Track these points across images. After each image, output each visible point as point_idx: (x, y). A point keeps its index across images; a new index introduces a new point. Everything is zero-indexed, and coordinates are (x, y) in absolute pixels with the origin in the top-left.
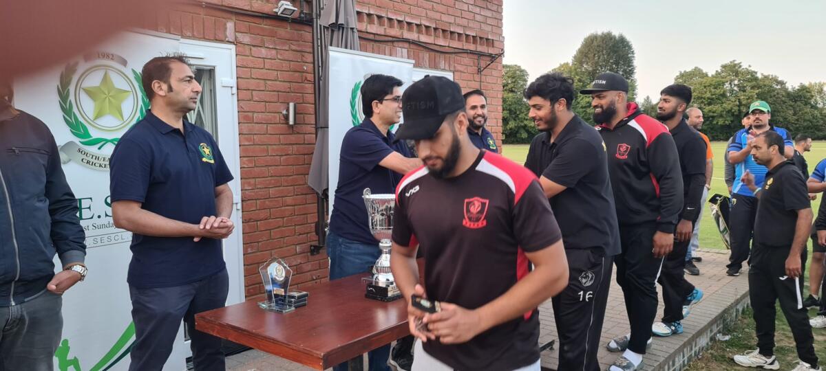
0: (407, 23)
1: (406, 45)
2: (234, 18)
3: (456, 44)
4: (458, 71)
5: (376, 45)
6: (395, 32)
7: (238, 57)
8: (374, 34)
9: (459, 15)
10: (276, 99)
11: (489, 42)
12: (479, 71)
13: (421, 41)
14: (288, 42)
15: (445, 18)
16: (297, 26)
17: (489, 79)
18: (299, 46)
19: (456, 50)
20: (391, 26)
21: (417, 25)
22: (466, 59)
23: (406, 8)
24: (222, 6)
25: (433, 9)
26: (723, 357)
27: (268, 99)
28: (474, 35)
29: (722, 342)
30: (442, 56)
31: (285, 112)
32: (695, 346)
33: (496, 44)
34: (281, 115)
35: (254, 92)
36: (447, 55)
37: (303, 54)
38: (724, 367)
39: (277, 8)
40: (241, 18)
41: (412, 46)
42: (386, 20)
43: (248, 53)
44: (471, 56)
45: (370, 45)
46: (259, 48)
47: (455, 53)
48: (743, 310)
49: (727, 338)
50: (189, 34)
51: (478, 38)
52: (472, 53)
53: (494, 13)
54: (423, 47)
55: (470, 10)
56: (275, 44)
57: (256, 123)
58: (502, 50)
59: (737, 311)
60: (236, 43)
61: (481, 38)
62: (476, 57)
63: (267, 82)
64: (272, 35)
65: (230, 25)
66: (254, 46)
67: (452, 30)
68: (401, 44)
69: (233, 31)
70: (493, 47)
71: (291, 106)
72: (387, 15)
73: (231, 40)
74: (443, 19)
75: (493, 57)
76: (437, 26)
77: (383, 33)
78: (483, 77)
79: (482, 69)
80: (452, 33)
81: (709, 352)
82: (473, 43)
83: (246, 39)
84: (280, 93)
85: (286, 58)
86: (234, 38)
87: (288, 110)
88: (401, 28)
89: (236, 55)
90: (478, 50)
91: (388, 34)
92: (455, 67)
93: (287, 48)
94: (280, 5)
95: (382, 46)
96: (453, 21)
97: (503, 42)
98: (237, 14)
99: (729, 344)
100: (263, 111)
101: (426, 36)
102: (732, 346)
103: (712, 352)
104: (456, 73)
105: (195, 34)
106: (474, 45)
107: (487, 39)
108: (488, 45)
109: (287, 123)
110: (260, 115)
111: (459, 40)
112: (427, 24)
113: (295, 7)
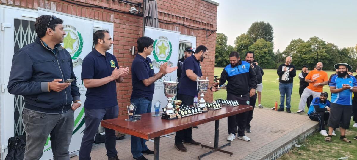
0: (179, 17)
1: (178, 25)
2: (114, 13)
3: (198, 26)
4: (198, 36)
5: (167, 25)
6: (174, 20)
7: (114, 28)
8: (166, 21)
9: (200, 14)
10: (127, 45)
11: (211, 26)
12: (207, 37)
13: (184, 24)
14: (134, 23)
15: (194, 16)
16: (137, 17)
17: (210, 40)
18: (137, 24)
19: (198, 28)
20: (173, 18)
21: (183, 18)
22: (202, 32)
23: (179, 11)
24: (110, 8)
25: (189, 12)
26: (297, 153)
27: (124, 44)
28: (205, 22)
29: (297, 147)
30: (192, 30)
31: (131, 50)
32: (286, 148)
33: (214, 26)
34: (129, 51)
35: (120, 42)
36: (194, 30)
37: (139, 28)
38: (297, 156)
39: (130, 10)
40: (117, 13)
41: (181, 26)
42: (171, 15)
43: (118, 26)
44: (204, 31)
45: (164, 25)
46: (123, 25)
47: (197, 29)
48: (307, 136)
49: (299, 146)
50: (97, 19)
51: (207, 24)
52: (204, 29)
53: (214, 14)
54: (185, 26)
55: (204, 12)
56: (129, 24)
57: (120, 53)
58: (216, 29)
59: (304, 136)
60: (114, 22)
61: (208, 24)
62: (206, 31)
63: (125, 38)
64: (128, 20)
65: (112, 16)
66: (121, 24)
67: (197, 20)
68: (176, 25)
69: (113, 18)
70: (213, 27)
71: (133, 47)
72: (172, 13)
73: (112, 21)
74: (193, 16)
75: (213, 32)
76: (191, 19)
77: (170, 21)
78: (208, 40)
79: (208, 36)
80: (196, 21)
81: (292, 150)
82: (205, 26)
83: (118, 21)
84: (129, 42)
85: (133, 29)
86: (113, 21)
87: (132, 49)
88: (177, 19)
89: (114, 27)
90: (207, 28)
91: (172, 21)
92: (197, 35)
93: (133, 25)
94: (131, 9)
95: (169, 25)
96: (197, 17)
97: (216, 26)
98: (115, 11)
99: (300, 148)
100: (123, 49)
101: (187, 22)
102: (301, 149)
103: (293, 151)
104: (197, 37)
105: (99, 18)
106: (205, 27)
107: (210, 24)
108: (210, 27)
109: (132, 54)
110: (121, 51)
111: (199, 24)
112: (187, 18)
113: (137, 9)
